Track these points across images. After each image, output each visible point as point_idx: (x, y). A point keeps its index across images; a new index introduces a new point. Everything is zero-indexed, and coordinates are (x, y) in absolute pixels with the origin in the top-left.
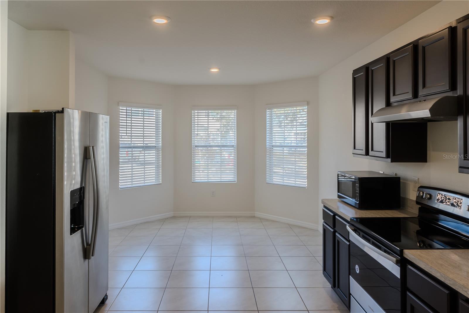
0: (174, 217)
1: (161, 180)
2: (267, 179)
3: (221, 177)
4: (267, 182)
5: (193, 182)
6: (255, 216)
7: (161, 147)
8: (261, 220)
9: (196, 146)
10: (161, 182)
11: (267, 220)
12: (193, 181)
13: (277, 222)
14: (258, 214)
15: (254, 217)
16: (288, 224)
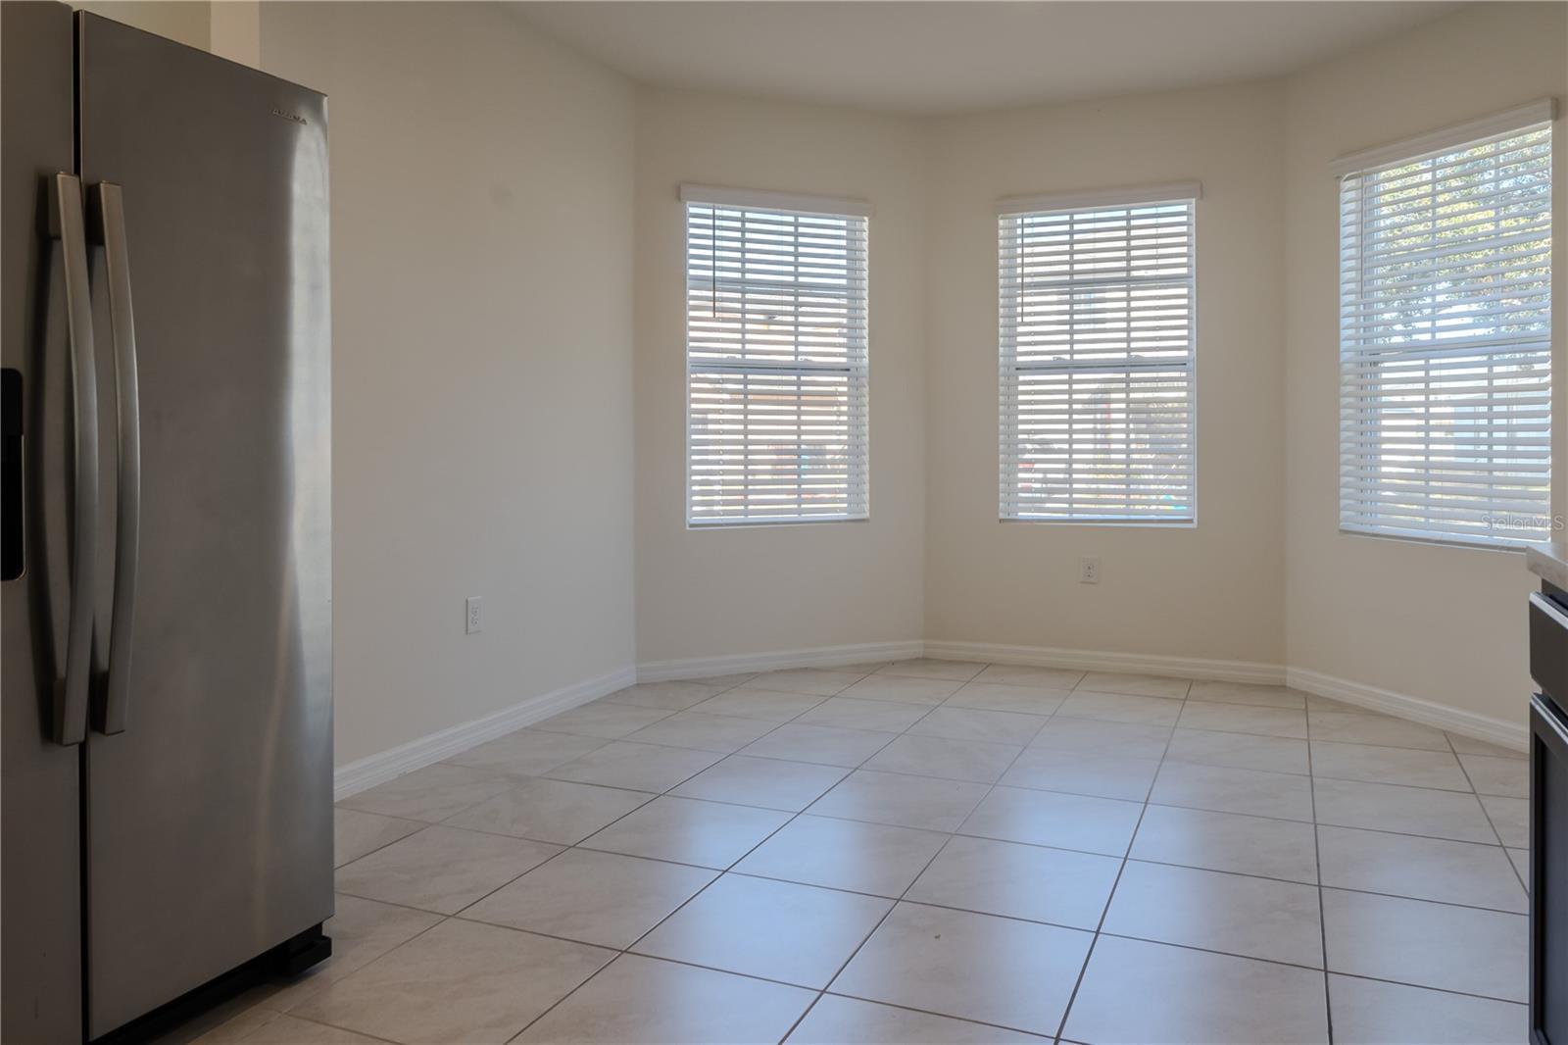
0: (924, 662)
1: (867, 507)
2: (1344, 514)
3: (1129, 503)
4: (1343, 525)
5: (1001, 521)
6: (1288, 685)
7: (865, 371)
8: (1308, 700)
9: (1017, 369)
10: (867, 515)
11: (1339, 706)
12: (1002, 516)
13: (1391, 717)
14: (1297, 676)
15: (1280, 688)
16: (1445, 733)
